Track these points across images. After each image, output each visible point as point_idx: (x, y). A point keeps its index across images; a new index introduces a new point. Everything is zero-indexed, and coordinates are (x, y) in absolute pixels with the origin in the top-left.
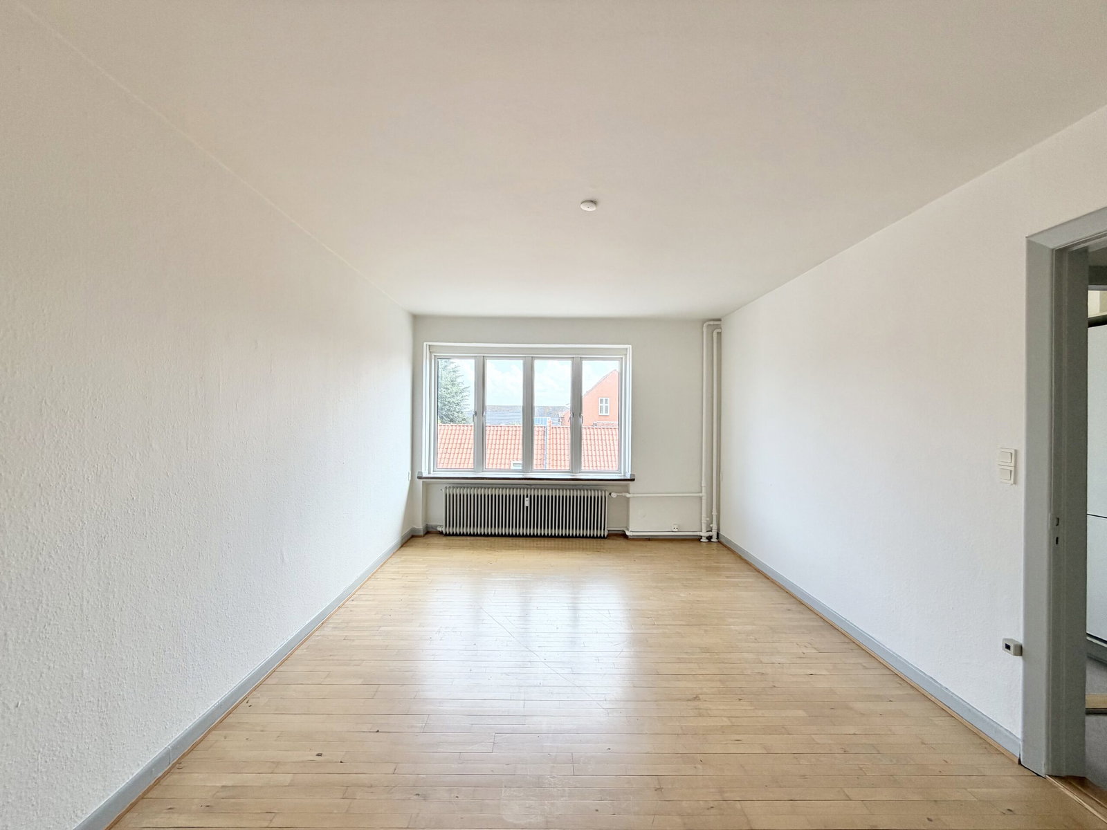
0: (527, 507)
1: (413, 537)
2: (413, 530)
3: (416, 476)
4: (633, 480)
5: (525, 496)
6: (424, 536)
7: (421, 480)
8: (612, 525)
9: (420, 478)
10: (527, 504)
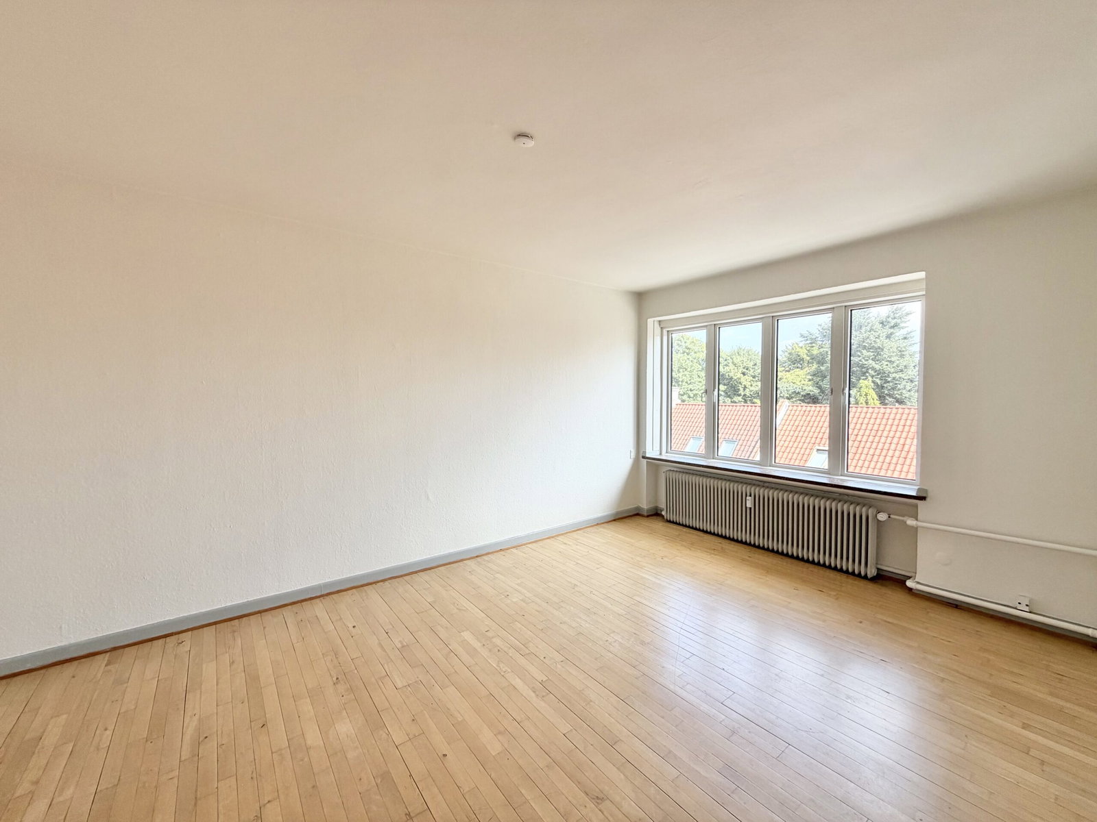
0: (750, 508)
1: (638, 515)
2: (638, 508)
3: (640, 455)
4: (922, 498)
5: (748, 494)
6: (648, 516)
7: (645, 460)
8: (893, 565)
9: (644, 457)
10: (749, 504)
